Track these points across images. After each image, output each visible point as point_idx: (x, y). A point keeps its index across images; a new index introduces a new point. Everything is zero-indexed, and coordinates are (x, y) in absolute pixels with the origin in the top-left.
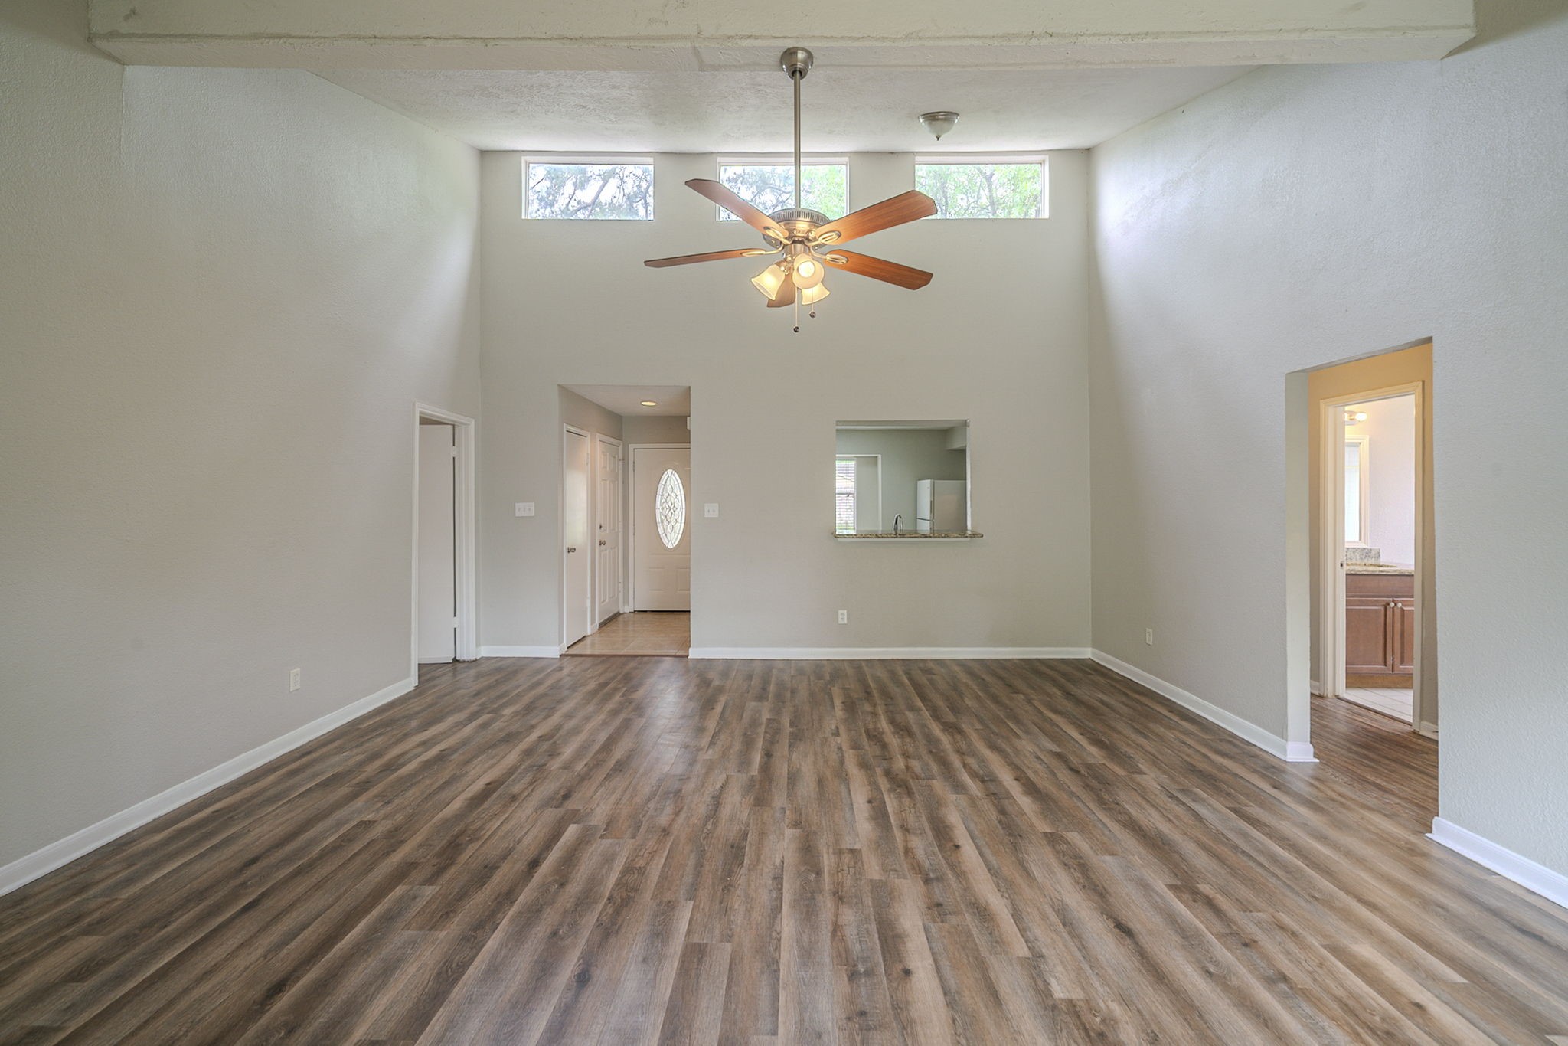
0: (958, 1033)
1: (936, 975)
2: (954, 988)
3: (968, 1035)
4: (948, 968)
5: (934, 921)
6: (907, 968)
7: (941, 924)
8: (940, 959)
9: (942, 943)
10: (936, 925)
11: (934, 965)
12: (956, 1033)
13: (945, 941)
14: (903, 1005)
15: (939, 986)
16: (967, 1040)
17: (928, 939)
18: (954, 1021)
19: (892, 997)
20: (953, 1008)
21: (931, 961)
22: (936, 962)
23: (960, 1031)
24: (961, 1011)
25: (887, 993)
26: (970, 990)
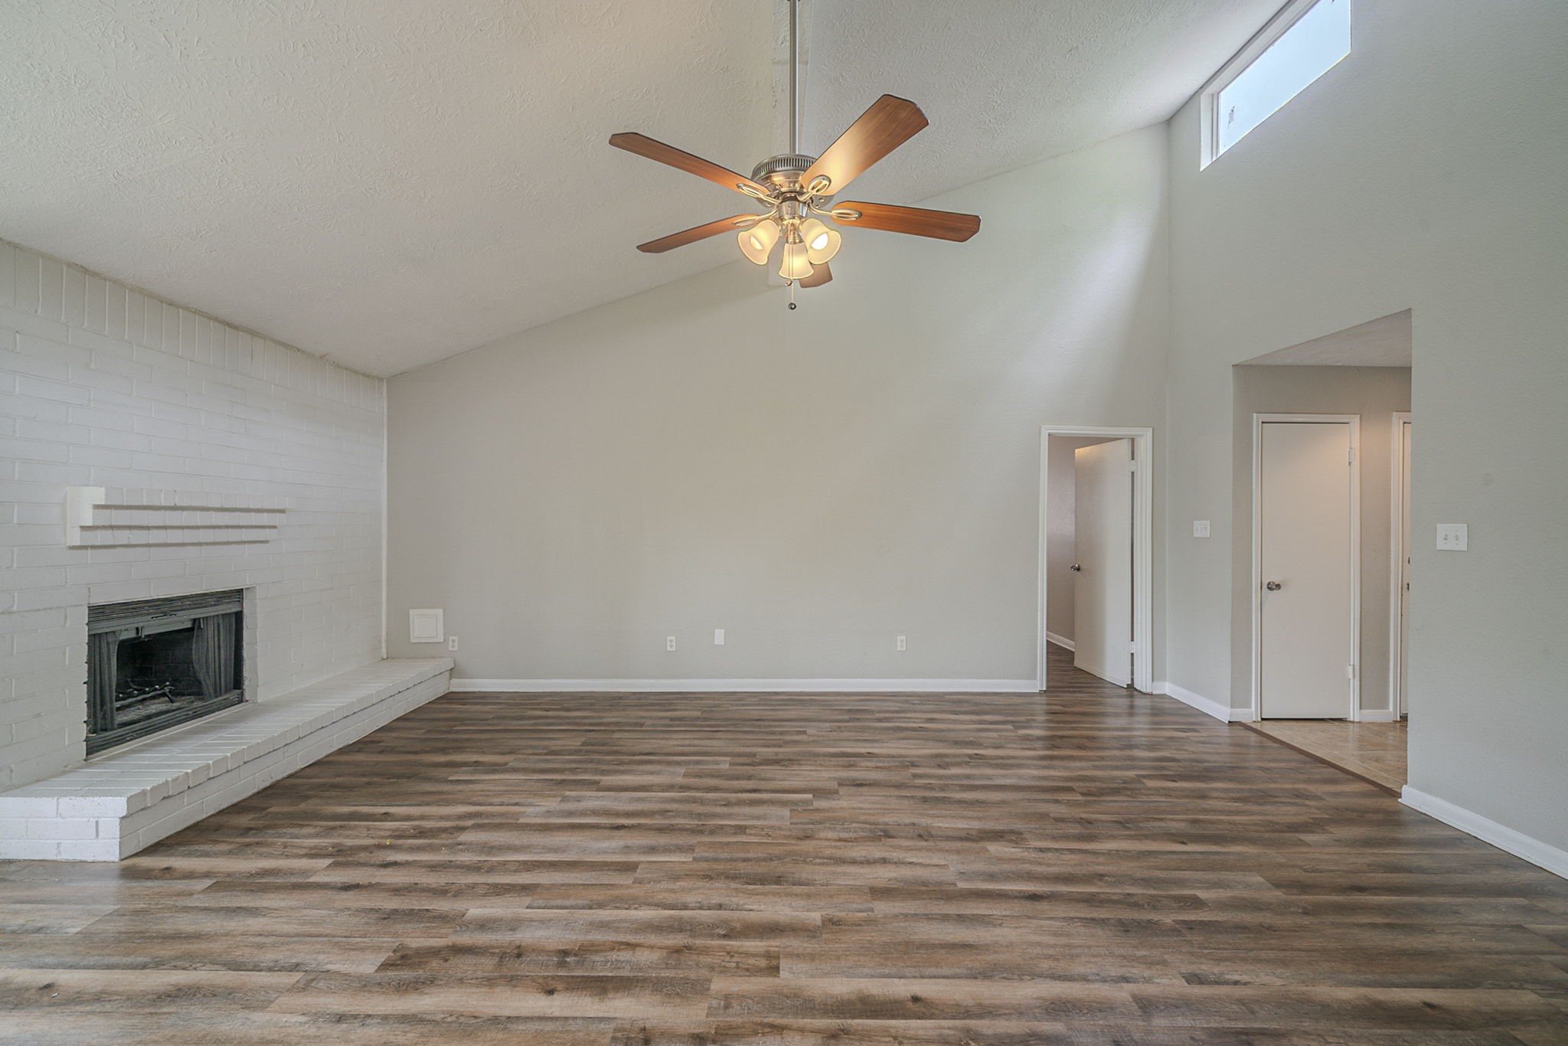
0: (461, 1018)
1: (536, 1015)
2: (513, 1027)
3: (454, 1025)
4: (542, 1028)
5: (616, 1030)
6: (556, 994)
7: (611, 1035)
8: (557, 1023)
9: (579, 1031)
10: (612, 1030)
11: (550, 1016)
12: (462, 1015)
13: (581, 1034)
14: (514, 982)
15: (521, 1015)
16: (449, 1023)
17: (590, 1018)
18: (476, 1017)
19: (527, 976)
20: (489, 1020)
21: (557, 1014)
22: (556, 1019)
23: (462, 1019)
24: (482, 1025)
25: (532, 974)
26: (502, 1040)
